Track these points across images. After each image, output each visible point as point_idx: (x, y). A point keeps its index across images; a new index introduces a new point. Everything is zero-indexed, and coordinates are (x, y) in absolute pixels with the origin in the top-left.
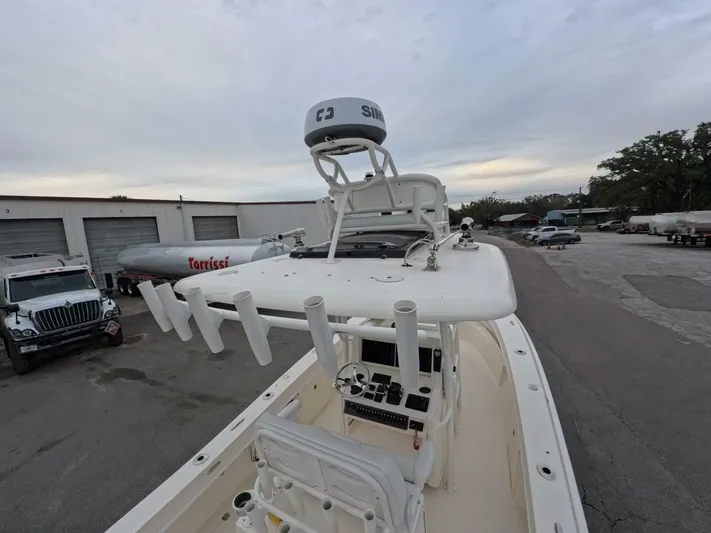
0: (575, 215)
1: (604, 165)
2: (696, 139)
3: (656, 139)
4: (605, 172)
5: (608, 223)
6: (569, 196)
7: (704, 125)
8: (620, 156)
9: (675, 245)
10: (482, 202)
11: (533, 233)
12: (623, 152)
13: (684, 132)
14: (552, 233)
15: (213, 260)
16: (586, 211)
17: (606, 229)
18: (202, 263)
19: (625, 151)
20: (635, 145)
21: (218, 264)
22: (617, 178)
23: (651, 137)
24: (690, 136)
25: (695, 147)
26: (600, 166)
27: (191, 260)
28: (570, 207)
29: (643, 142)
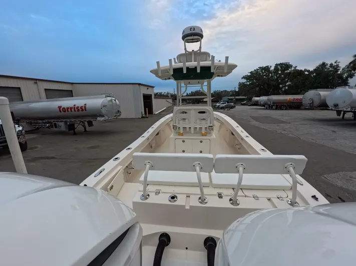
0: (232, 99)
1: (244, 78)
2: (274, 69)
3: (262, 69)
4: (244, 81)
5: (245, 102)
6: (231, 91)
7: (277, 64)
8: (249, 74)
9: (267, 109)
10: (196, 91)
11: (218, 104)
12: (250, 73)
13: (271, 67)
14: (225, 105)
15: (76, 107)
16: (237, 97)
17: (244, 104)
18: (68, 108)
19: (251, 72)
20: (255, 70)
21: (79, 108)
22: (248, 83)
23: (260, 68)
24: (272, 68)
25: (274, 73)
26: (242, 78)
27: (60, 107)
28: (231, 96)
29: (257, 69)
